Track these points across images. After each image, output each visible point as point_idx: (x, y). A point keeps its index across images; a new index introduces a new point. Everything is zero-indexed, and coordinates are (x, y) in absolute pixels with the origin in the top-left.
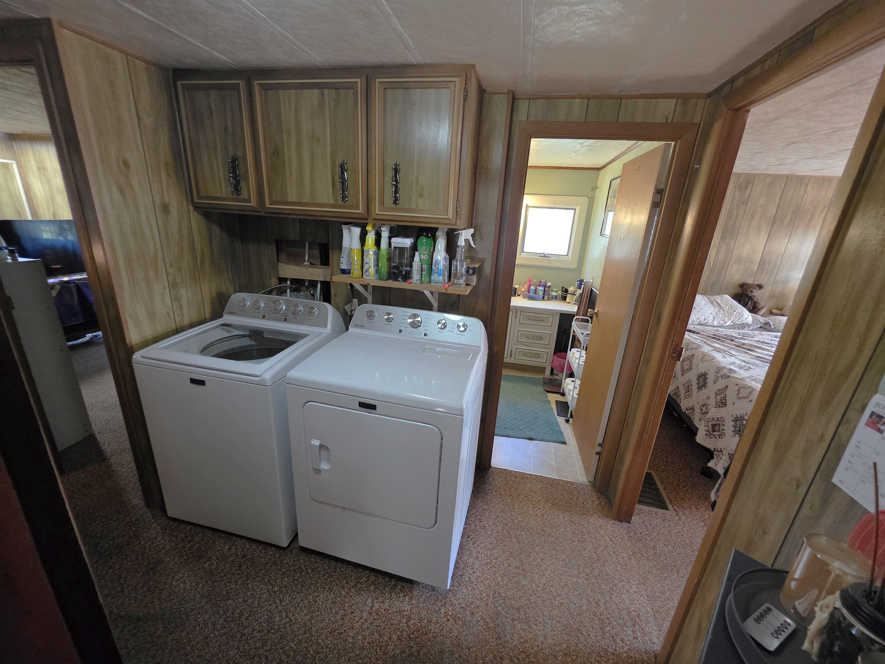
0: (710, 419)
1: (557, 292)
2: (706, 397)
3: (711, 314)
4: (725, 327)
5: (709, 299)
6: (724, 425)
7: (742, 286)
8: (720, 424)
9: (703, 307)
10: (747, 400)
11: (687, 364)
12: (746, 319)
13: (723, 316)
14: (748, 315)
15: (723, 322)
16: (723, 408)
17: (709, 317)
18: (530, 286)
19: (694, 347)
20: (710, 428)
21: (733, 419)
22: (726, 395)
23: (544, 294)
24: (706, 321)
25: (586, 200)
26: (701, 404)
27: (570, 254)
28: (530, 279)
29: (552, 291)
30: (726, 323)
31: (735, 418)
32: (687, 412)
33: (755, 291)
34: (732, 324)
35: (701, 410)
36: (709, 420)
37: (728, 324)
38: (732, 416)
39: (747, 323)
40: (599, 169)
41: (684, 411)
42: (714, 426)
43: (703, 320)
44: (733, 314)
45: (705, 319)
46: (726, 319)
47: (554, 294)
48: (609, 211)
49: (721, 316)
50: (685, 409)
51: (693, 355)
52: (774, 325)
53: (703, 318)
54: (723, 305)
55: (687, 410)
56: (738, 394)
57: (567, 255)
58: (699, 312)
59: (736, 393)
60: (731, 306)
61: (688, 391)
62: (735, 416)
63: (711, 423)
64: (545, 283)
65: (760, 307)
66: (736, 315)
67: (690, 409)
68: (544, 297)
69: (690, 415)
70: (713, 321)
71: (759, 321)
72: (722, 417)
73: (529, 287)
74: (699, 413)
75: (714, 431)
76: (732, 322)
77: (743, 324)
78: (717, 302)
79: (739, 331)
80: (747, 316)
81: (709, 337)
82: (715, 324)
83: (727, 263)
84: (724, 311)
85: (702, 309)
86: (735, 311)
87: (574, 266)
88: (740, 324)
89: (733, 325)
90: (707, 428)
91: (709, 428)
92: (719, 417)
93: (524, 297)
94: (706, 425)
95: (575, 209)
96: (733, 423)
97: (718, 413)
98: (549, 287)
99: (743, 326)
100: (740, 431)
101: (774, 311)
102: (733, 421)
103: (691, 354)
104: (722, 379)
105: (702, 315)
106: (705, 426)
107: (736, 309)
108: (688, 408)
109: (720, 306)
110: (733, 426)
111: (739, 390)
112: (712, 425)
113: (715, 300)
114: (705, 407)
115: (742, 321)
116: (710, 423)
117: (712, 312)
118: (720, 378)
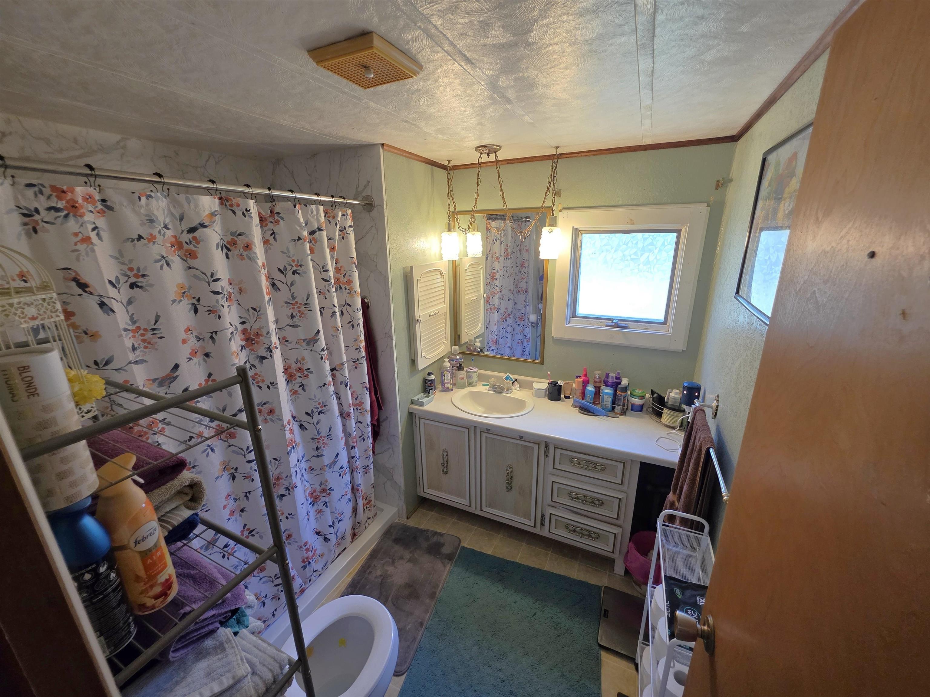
1: (643, 397)
18: (586, 383)
23: (614, 402)
25: (703, 210)
27: (670, 322)
28: (585, 370)
29: (632, 395)
40: (734, 139)
47: (636, 401)
48: (761, 230)
57: (665, 323)
64: (618, 378)
68: (613, 408)
73: (584, 387)
87: (680, 345)
93: (574, 406)
95: (678, 231)
98: (625, 389)
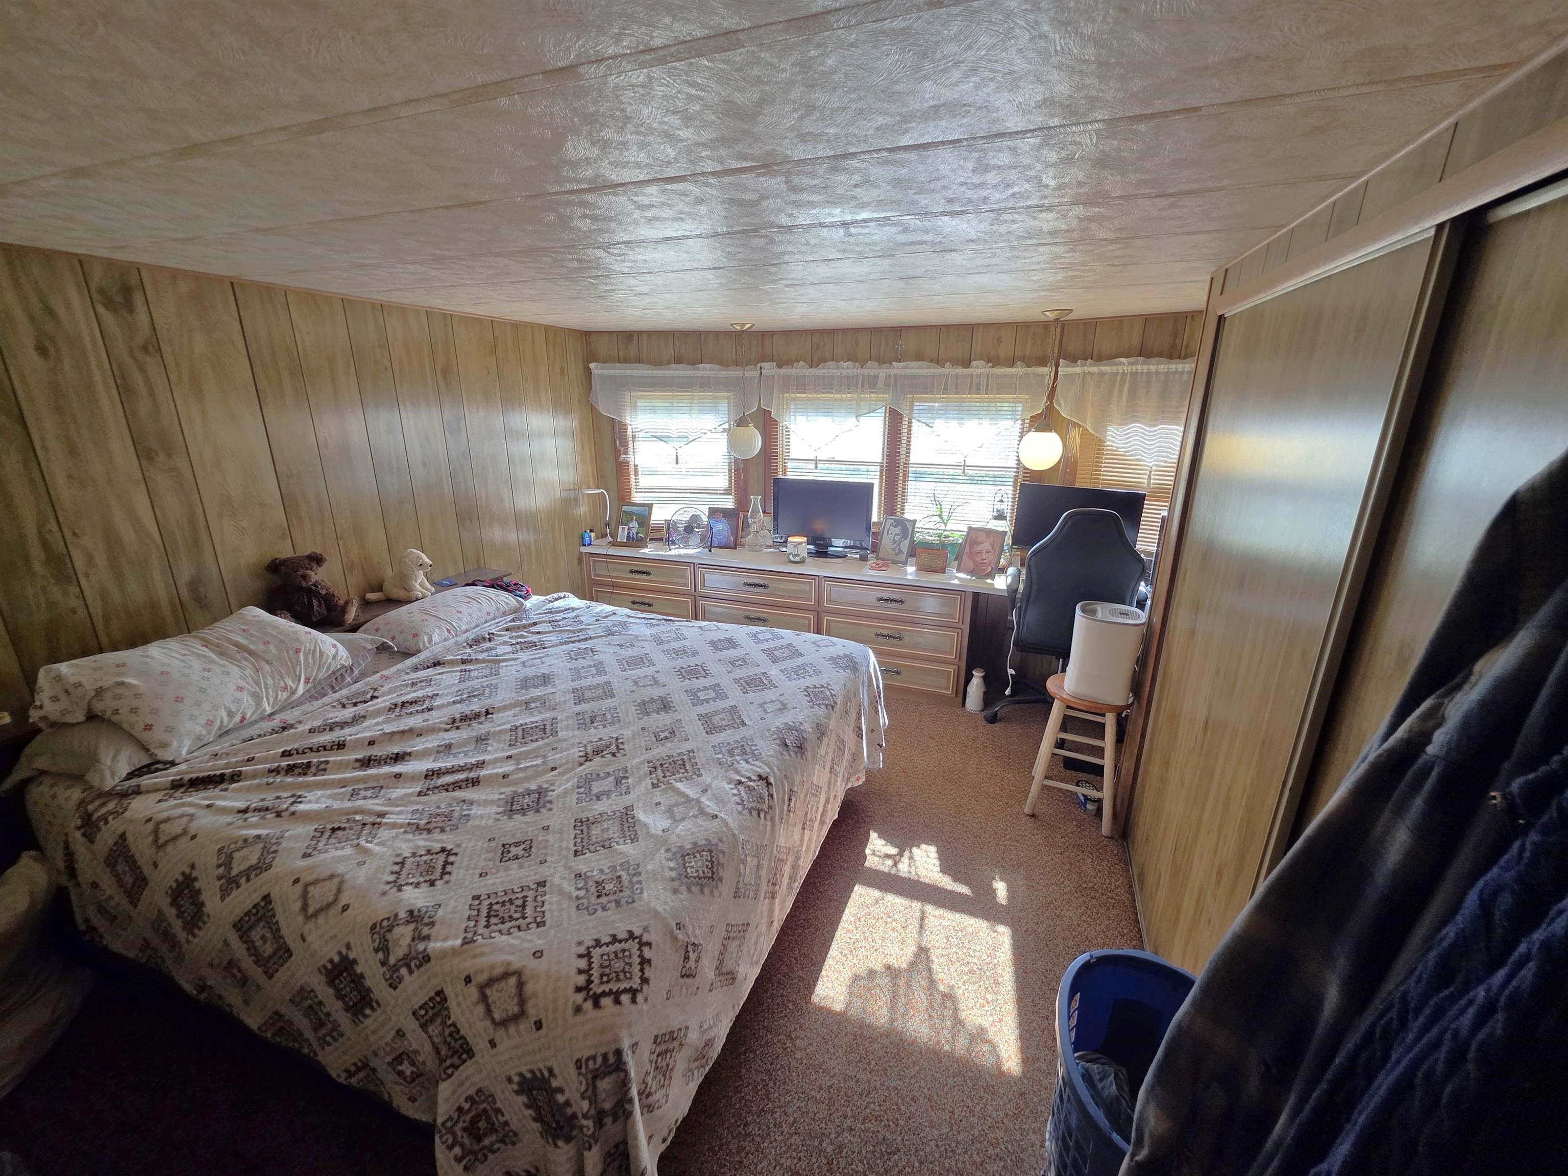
0: (450, 1118)
2: (392, 1033)
3: (240, 689)
4: (299, 703)
5: (207, 643)
6: (499, 1111)
7: (275, 567)
8: (485, 1110)
9: (204, 684)
10: (525, 1025)
11: (263, 937)
12: (334, 657)
13: (277, 677)
14: (334, 646)
15: (286, 695)
16: (468, 1063)
17: (238, 701)
19: (253, 860)
20: (467, 1141)
21: (516, 1087)
22: (454, 1025)
24: (237, 719)
26: (389, 1059)
30: (293, 692)
31: (520, 1084)
32: (354, 1081)
33: (312, 574)
34: (310, 685)
35: (400, 1074)
36: (449, 1124)
37: (301, 691)
38: (510, 1080)
39: (343, 666)
41: (342, 1080)
42: (472, 1130)
43: (226, 719)
44: (298, 661)
45: (231, 714)
46: (290, 683)
49: (270, 681)
50: (344, 1075)
51: (267, 898)
52: (393, 639)
53: (224, 714)
54: (259, 648)
55: (350, 1074)
56: (489, 1010)
58: (198, 704)
59: (480, 1009)
60: (282, 641)
61: (322, 1024)
62: (516, 1079)
63: (461, 1125)
65: (342, 602)
66: (306, 659)
67: (359, 1070)
69: (372, 1087)
70: (259, 703)
71: (364, 648)
72: (479, 1091)
74: (397, 1083)
75: (479, 1139)
76: (307, 681)
77: (334, 673)
78: (237, 645)
79: (337, 696)
80: (333, 651)
81: (276, 771)
82: (269, 710)
83: (202, 523)
84: (268, 662)
85: (202, 690)
86: (298, 651)
88: (329, 676)
89: (314, 687)
90: (457, 1150)
91: (462, 1146)
92: (472, 1091)
94: (450, 1141)
96: (523, 1099)
97: (461, 1084)
99: (337, 678)
100: (562, 1128)
101: (371, 596)
102: (517, 1093)
103: (256, 898)
104: (411, 972)
105: (216, 708)
106: (450, 1148)
107: (296, 645)
108: (353, 1069)
109: (252, 653)
110: (528, 1106)
111: (484, 998)
112: (465, 1129)
113: (229, 641)
114: (406, 1062)
115: (328, 668)
116: (458, 1129)
117: (242, 683)
118: (404, 971)
